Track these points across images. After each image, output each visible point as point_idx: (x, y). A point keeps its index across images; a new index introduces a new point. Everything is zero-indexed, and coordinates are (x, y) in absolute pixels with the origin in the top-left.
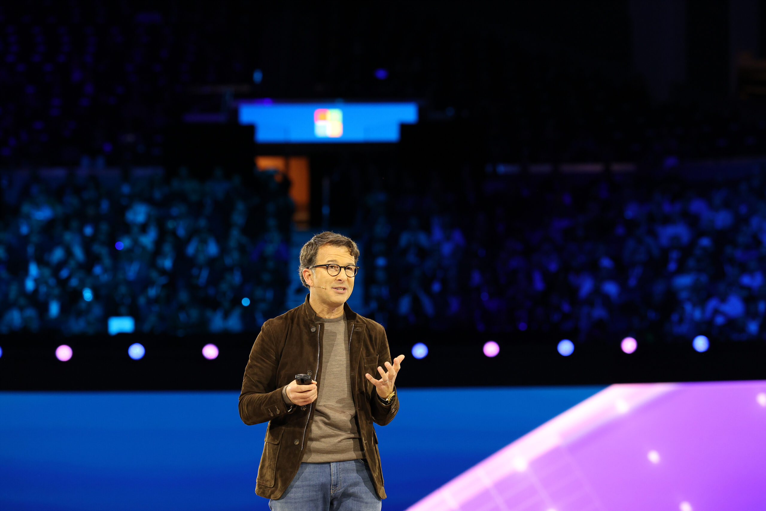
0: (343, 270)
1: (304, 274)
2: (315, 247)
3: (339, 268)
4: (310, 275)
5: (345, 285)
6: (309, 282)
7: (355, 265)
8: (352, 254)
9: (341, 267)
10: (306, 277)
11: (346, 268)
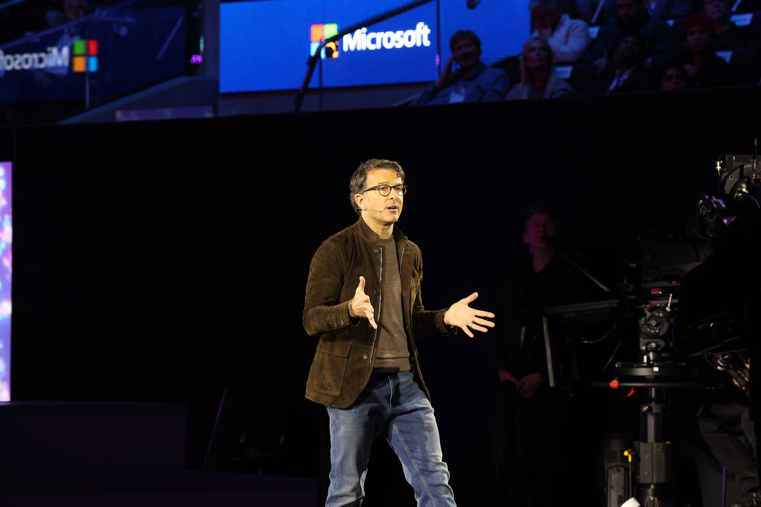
0: (393, 189)
1: (356, 199)
2: (363, 174)
3: (389, 188)
4: (362, 200)
5: (397, 204)
6: (361, 206)
7: (402, 184)
8: (399, 175)
9: (391, 188)
10: (358, 202)
11: (396, 187)
